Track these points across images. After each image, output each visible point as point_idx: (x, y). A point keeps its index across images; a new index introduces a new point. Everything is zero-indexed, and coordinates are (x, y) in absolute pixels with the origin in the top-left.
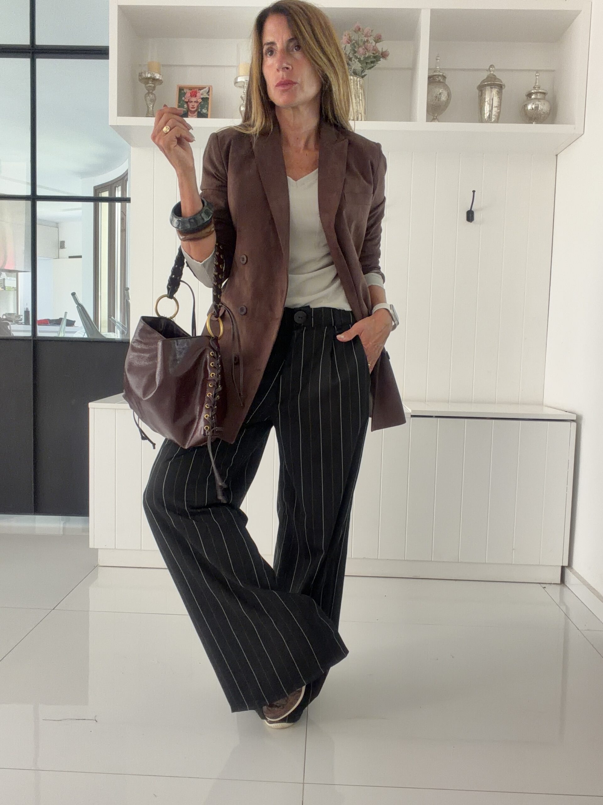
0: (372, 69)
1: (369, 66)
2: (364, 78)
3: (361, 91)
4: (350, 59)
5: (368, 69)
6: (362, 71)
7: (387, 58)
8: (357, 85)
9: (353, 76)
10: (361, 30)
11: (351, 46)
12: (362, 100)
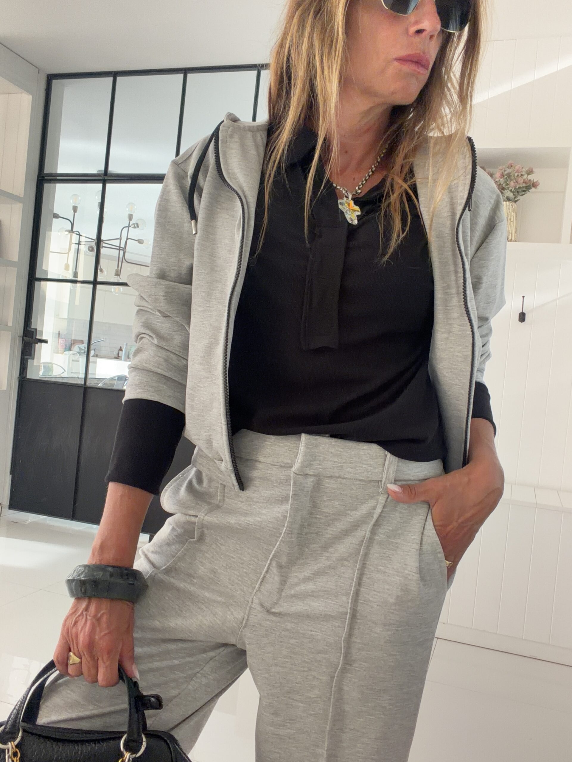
0: (524, 196)
1: (521, 194)
2: (517, 203)
3: (513, 214)
4: (503, 189)
5: (521, 196)
6: (515, 198)
7: (538, 187)
8: (509, 209)
9: (506, 201)
10: (513, 167)
11: (504, 179)
12: (513, 222)
